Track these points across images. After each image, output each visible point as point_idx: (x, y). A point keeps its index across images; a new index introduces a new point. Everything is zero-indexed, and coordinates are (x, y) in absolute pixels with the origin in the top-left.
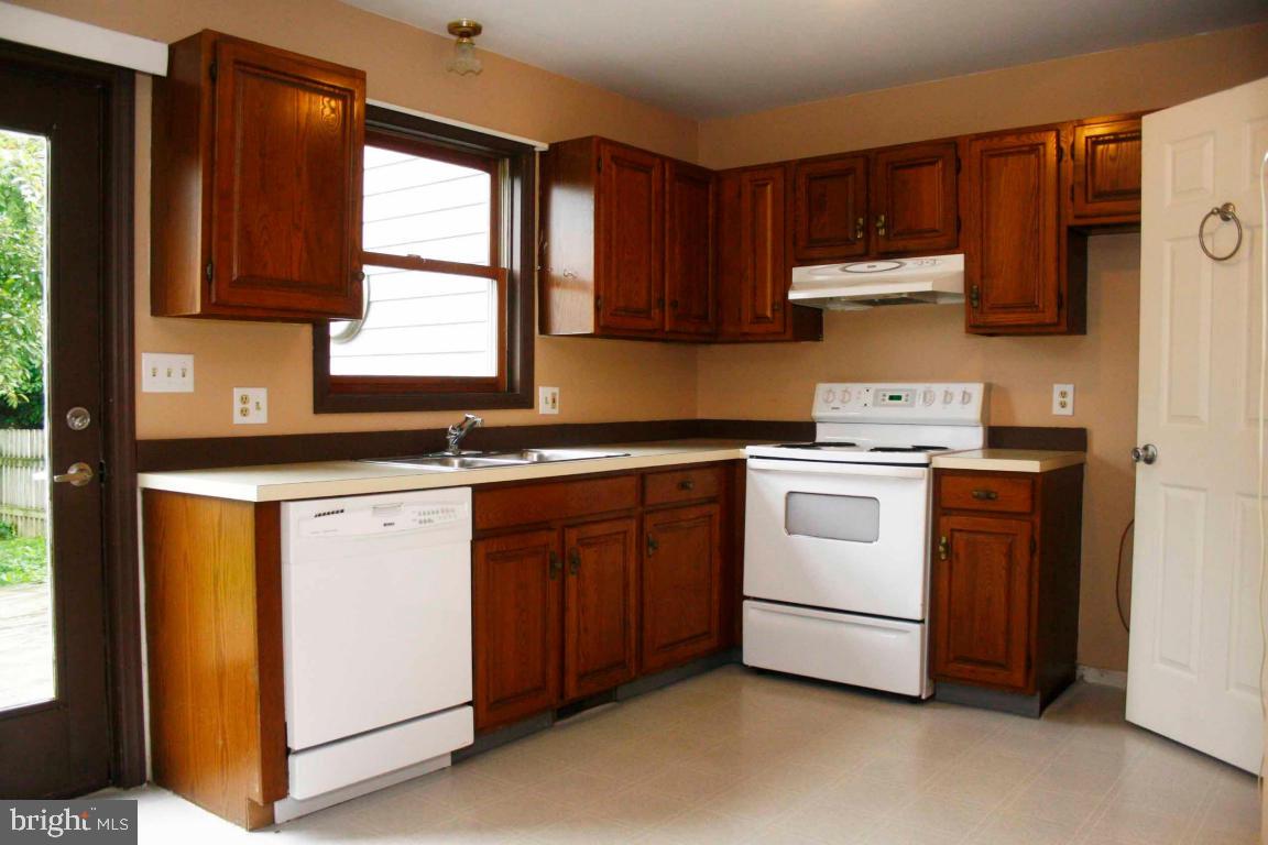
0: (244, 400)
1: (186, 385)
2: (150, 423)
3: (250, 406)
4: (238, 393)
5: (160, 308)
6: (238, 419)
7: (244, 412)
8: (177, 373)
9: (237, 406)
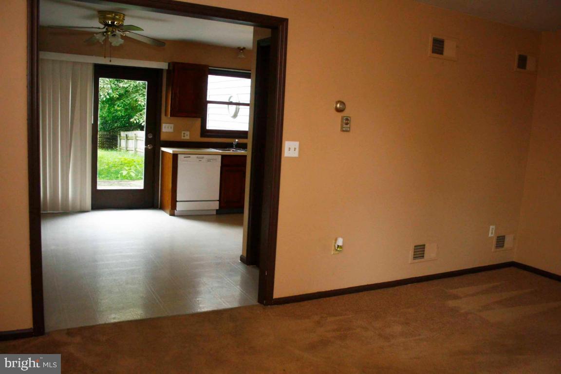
0: (184, 134)
1: (171, 130)
2: (163, 137)
3: (185, 135)
4: (183, 132)
5: (166, 115)
6: (183, 138)
7: (184, 136)
8: (170, 128)
9: (183, 135)
